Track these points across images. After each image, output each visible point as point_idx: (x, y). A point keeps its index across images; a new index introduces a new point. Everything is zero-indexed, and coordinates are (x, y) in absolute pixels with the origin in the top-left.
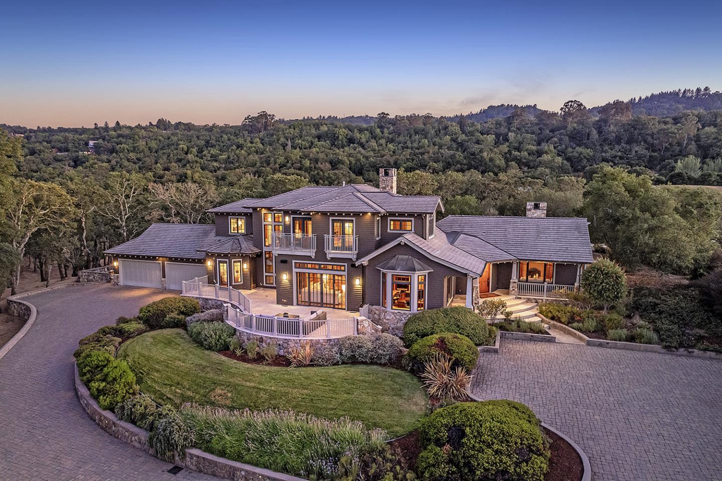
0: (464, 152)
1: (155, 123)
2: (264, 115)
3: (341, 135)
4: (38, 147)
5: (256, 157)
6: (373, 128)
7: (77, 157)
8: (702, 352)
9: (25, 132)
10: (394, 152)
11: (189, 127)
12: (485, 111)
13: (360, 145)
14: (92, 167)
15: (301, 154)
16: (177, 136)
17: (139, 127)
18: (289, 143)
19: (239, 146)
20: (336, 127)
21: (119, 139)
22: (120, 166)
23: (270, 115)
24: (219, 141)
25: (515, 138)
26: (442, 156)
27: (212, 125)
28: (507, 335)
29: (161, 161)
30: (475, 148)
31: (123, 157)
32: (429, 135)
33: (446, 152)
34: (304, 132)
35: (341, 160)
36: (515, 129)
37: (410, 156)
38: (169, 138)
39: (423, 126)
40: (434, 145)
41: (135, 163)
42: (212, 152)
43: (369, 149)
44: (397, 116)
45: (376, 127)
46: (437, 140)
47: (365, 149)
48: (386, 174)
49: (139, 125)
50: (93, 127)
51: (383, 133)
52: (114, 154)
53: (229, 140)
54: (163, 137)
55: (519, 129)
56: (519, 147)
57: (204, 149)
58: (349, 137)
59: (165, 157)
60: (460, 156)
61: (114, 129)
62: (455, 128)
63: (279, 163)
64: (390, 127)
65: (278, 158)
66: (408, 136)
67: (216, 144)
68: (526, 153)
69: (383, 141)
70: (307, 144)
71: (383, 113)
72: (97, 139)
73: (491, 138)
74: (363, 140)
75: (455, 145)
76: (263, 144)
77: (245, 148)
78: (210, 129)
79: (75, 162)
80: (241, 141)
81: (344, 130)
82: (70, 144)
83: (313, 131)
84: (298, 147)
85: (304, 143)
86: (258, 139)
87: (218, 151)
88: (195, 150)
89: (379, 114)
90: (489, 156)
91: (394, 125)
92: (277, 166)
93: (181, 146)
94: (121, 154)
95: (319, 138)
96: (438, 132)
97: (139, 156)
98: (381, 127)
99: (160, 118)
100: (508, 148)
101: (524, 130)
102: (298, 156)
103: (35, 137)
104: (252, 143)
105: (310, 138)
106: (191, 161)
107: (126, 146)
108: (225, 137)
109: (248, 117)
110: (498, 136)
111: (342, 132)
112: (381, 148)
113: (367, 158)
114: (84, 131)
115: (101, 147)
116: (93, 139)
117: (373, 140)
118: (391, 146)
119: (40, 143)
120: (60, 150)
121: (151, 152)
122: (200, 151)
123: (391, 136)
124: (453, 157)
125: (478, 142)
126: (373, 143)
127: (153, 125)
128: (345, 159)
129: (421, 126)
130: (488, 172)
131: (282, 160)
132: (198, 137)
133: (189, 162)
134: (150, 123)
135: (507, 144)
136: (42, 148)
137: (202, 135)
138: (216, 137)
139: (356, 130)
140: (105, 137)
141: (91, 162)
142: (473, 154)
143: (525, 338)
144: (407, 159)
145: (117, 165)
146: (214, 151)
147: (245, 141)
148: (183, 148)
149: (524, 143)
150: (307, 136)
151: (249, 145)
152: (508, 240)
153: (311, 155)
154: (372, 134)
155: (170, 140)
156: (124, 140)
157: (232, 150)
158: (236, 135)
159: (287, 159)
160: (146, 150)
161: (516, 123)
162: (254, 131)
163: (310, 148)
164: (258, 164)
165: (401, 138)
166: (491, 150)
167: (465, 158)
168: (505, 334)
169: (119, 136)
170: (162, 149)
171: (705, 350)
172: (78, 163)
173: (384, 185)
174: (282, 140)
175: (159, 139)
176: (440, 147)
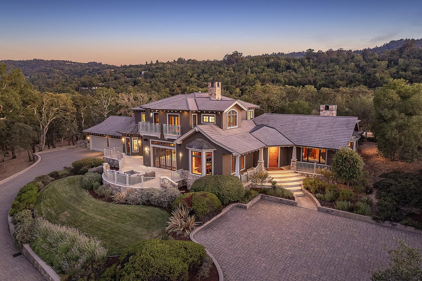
0: (363, 73)
1: (176, 60)
2: (236, 54)
3: (282, 64)
4: (119, 76)
5: (229, 79)
6: (303, 59)
7: (136, 80)
8: (404, 226)
9: (115, 68)
10: (315, 74)
11: (194, 62)
12: (387, 45)
13: (294, 70)
14: (142, 86)
15: (255, 76)
16: (187, 67)
17: (168, 63)
18: (249, 70)
19: (221, 73)
20: (279, 59)
21: (157, 70)
22: (156, 85)
23: (239, 53)
24: (209, 70)
25: (403, 63)
26: (346, 77)
27: (206, 60)
28: (265, 197)
29: (177, 82)
30: (371, 70)
31: (157, 80)
32: (341, 63)
33: (350, 73)
34: (259, 63)
35: (279, 80)
36: (405, 56)
37: (325, 77)
38: (182, 69)
39: (337, 57)
40: (343, 69)
41: (163, 83)
42: (205, 76)
43: (299, 73)
44: (319, 51)
45: (305, 58)
46: (346, 66)
47: (296, 73)
48: (213, 86)
49: (168, 61)
50: (145, 64)
51: (309, 62)
52: (154, 78)
53: (215, 69)
54: (179, 68)
55: (408, 56)
56: (406, 69)
57: (201, 74)
58: (287, 65)
59: (179, 80)
60: (359, 76)
61: (155, 65)
62: (360, 57)
63: (242, 82)
64: (315, 58)
65: (241, 79)
66: (326, 63)
67: (207, 71)
68: (410, 73)
69: (309, 68)
70: (260, 70)
71: (310, 49)
72: (146, 70)
73: (384, 63)
74: (296, 67)
75: (357, 69)
76: (234, 71)
77: (224, 74)
78: (205, 63)
79: (134, 83)
80: (222, 69)
81: (284, 61)
82: (133, 74)
83: (265, 62)
84: (255, 73)
85: (258, 70)
86: (232, 68)
87: (208, 76)
88: (195, 75)
89: (307, 50)
90: (381, 75)
91: (317, 56)
92: (240, 84)
93: (188, 73)
94: (157, 78)
95: (268, 66)
96: (347, 60)
97: (166, 79)
98: (308, 59)
99: (180, 57)
100: (397, 70)
101: (412, 56)
102: (253, 78)
103: (119, 71)
104: (228, 70)
105: (262, 67)
106: (193, 81)
107: (160, 74)
108: (213, 67)
109: (227, 55)
110: (390, 61)
111: (283, 62)
112: (307, 72)
113: (296, 78)
114: (141, 66)
115: (147, 75)
116: (144, 70)
117: (303, 67)
118: (314, 71)
119: (120, 73)
120: (128, 77)
121: (172, 77)
122: (199, 76)
123: (314, 64)
124: (354, 77)
125: (374, 67)
126: (302, 69)
127: (176, 62)
128: (282, 79)
129: (336, 57)
130: (378, 87)
131: (244, 80)
132: (198, 68)
133: (192, 82)
134: (174, 60)
135: (397, 67)
136: (120, 76)
137: (201, 67)
138: (208, 68)
139: (292, 61)
140: (150, 69)
141: (142, 82)
142: (369, 75)
143: (276, 201)
144: (322, 79)
145: (154, 85)
146: (206, 76)
147: (224, 69)
148: (189, 74)
149: (410, 66)
150: (261, 65)
151: (226, 71)
152: (294, 131)
153: (261, 77)
154: (302, 63)
155: (183, 69)
156: (159, 70)
157: (216, 74)
158: (219, 66)
159: (247, 80)
160: (170, 75)
161: (407, 51)
162: (230, 63)
163: (262, 73)
164: (230, 83)
165: (321, 65)
166: (383, 71)
167: (363, 78)
168: (264, 196)
169: (157, 68)
170: (178, 75)
171: (406, 225)
172: (136, 83)
173: (211, 93)
174: (246, 68)
175: (177, 69)
176: (347, 71)
